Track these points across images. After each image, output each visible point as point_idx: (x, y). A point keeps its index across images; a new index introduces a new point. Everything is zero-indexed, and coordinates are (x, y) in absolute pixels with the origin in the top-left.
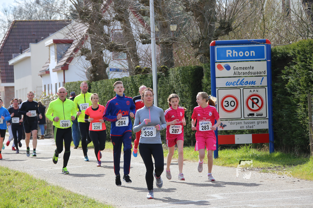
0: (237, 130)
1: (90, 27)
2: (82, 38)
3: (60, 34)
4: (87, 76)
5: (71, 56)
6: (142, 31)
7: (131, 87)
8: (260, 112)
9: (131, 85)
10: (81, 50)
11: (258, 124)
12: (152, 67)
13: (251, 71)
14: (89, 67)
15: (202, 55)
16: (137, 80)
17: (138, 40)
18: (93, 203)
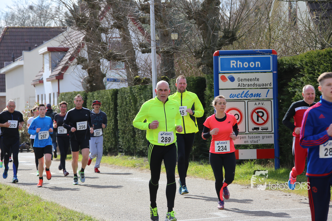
1: (87, 34)
2: (78, 45)
3: (56, 42)
4: (83, 86)
5: (67, 65)
6: (141, 39)
8: (265, 126)
9: (130, 97)
10: (77, 58)
11: (263, 138)
12: (152, 78)
13: (256, 82)
14: (86, 77)
15: (205, 66)
16: (135, 90)
17: (137, 49)
18: (89, 220)
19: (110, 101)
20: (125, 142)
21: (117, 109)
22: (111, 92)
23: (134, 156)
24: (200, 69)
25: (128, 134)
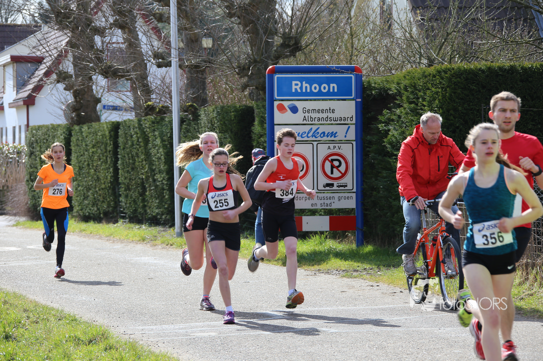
0: (306, 209)
1: (72, 37)
2: (58, 53)
3: (24, 47)
4: (65, 117)
5: (40, 83)
6: (157, 46)
7: (137, 136)
8: (342, 181)
9: (137, 133)
10: (56, 73)
11: (339, 200)
12: (172, 105)
13: (331, 115)
14: (70, 101)
15: (253, 89)
16: (146, 124)
17: (149, 61)
18: (72, 321)
19: (107, 140)
20: (130, 203)
21: (118, 152)
22: (109, 126)
23: (142, 224)
24: (246, 93)
25: (135, 191)
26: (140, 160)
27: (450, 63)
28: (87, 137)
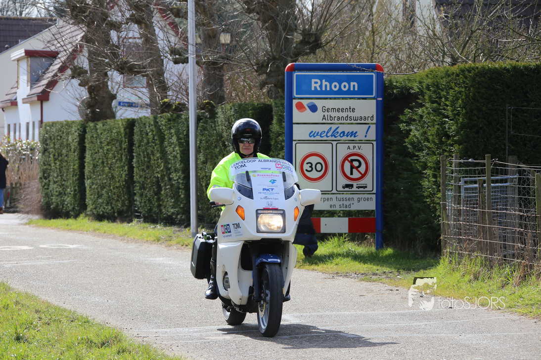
0: (324, 210)
1: (88, 31)
2: (73, 48)
3: (38, 41)
4: (80, 113)
5: (55, 79)
6: (173, 42)
7: (152, 134)
8: (362, 182)
9: (153, 131)
10: (71, 69)
11: (359, 201)
12: (188, 102)
13: (351, 114)
14: (85, 98)
15: (271, 86)
16: (162, 122)
17: (166, 57)
18: (85, 323)
19: (122, 137)
20: (145, 202)
21: (134, 149)
22: (124, 123)
23: (157, 224)
24: (264, 91)
25: (150, 190)
26: (155, 158)
27: (474, 61)
28: (101, 134)
